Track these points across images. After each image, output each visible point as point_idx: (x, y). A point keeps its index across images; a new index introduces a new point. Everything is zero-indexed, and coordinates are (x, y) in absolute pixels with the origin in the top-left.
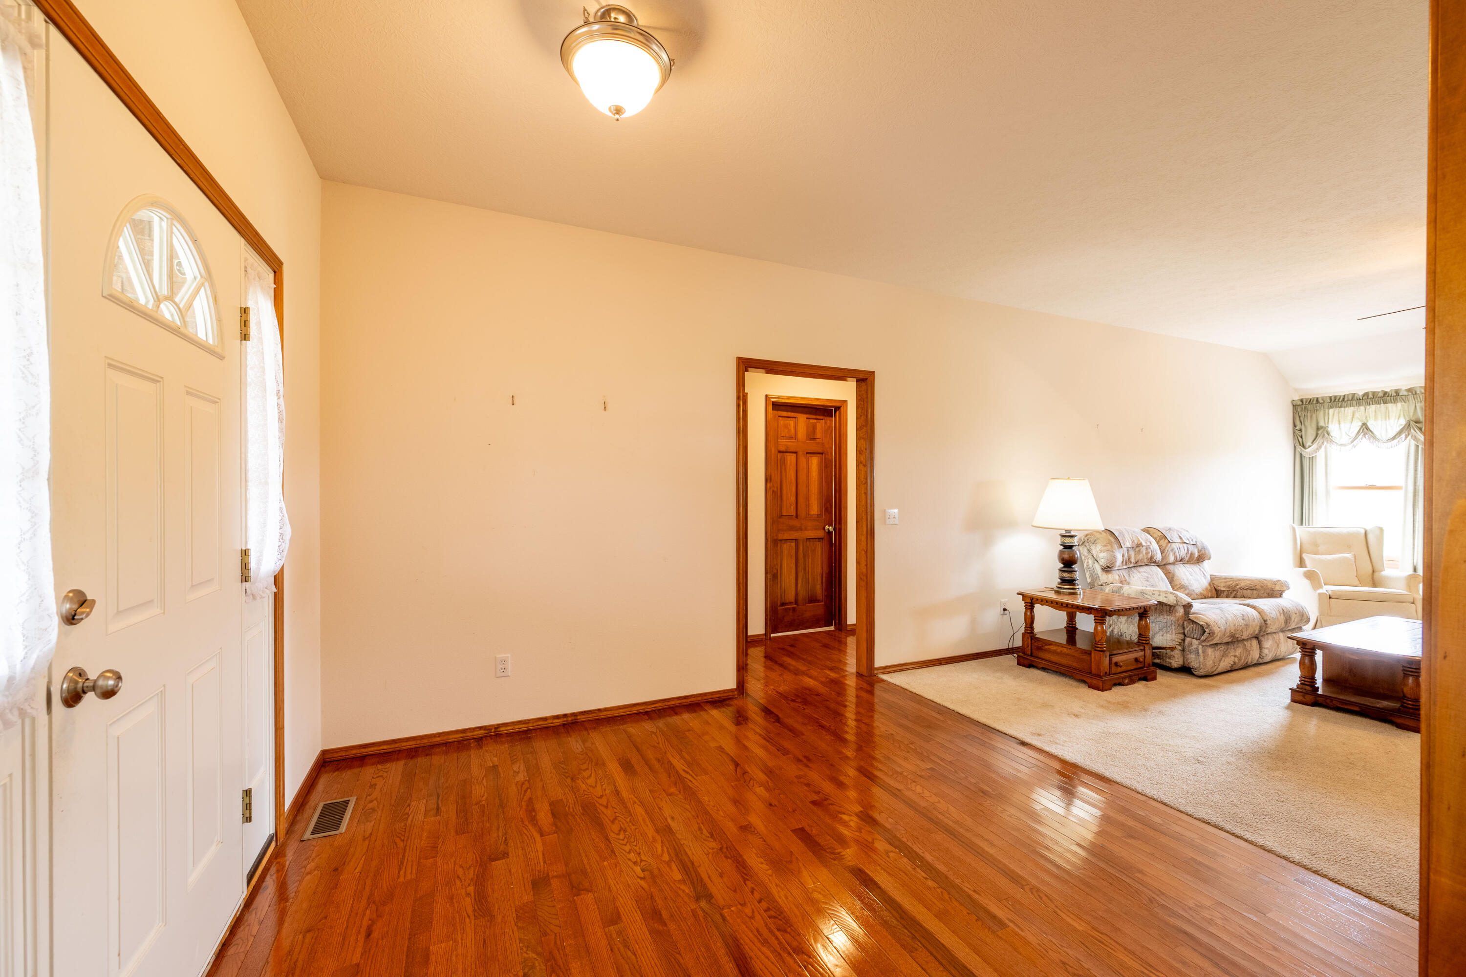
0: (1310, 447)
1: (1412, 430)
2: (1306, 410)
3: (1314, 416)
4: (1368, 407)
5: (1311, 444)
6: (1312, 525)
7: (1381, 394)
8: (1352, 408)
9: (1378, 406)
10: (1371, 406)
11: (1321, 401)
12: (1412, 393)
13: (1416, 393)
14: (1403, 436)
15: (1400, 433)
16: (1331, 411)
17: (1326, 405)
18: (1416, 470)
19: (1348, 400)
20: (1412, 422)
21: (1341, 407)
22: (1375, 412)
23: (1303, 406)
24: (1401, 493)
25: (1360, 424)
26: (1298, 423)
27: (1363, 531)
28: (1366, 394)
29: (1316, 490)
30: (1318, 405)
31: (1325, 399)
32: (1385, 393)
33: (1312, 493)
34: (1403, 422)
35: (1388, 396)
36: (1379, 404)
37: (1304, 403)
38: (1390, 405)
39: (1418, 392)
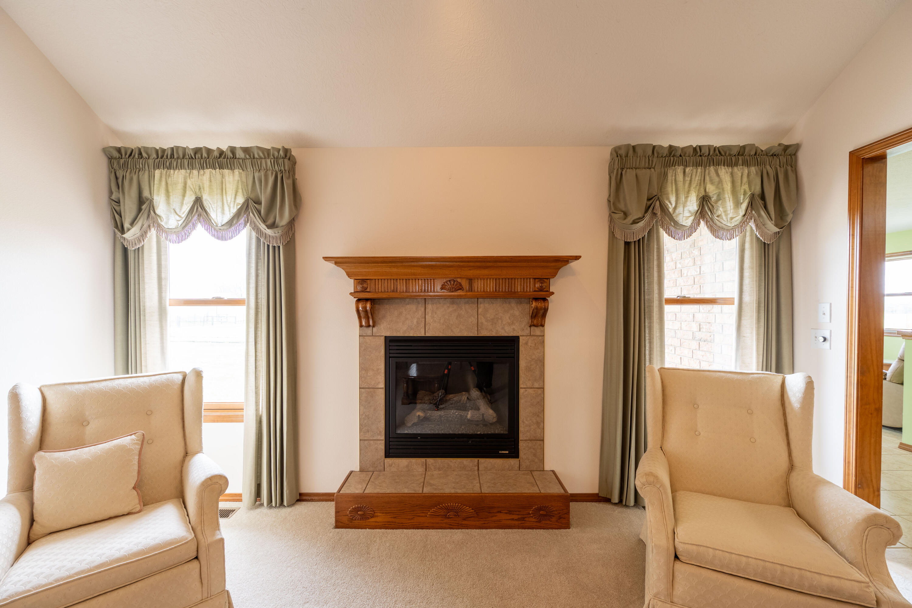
0: (129, 230)
1: (251, 214)
2: (125, 166)
3: (135, 178)
4: (202, 172)
5: (129, 226)
6: (141, 372)
7: (216, 154)
8: (183, 171)
9: (214, 171)
10: (206, 171)
11: (144, 155)
12: (250, 156)
13: (254, 158)
14: (242, 221)
15: (238, 215)
16: (157, 172)
17: (151, 161)
18: (257, 276)
19: (178, 158)
20: (250, 201)
21: (169, 168)
22: (210, 181)
23: (122, 161)
24: (242, 309)
25: (193, 198)
26: (114, 188)
27: (180, 377)
28: (197, 151)
29: (144, 306)
30: (141, 161)
31: (150, 153)
32: (221, 153)
33: (139, 311)
34: (241, 200)
35: (224, 158)
36: (215, 168)
37: (123, 156)
38: (226, 172)
39: (256, 156)
